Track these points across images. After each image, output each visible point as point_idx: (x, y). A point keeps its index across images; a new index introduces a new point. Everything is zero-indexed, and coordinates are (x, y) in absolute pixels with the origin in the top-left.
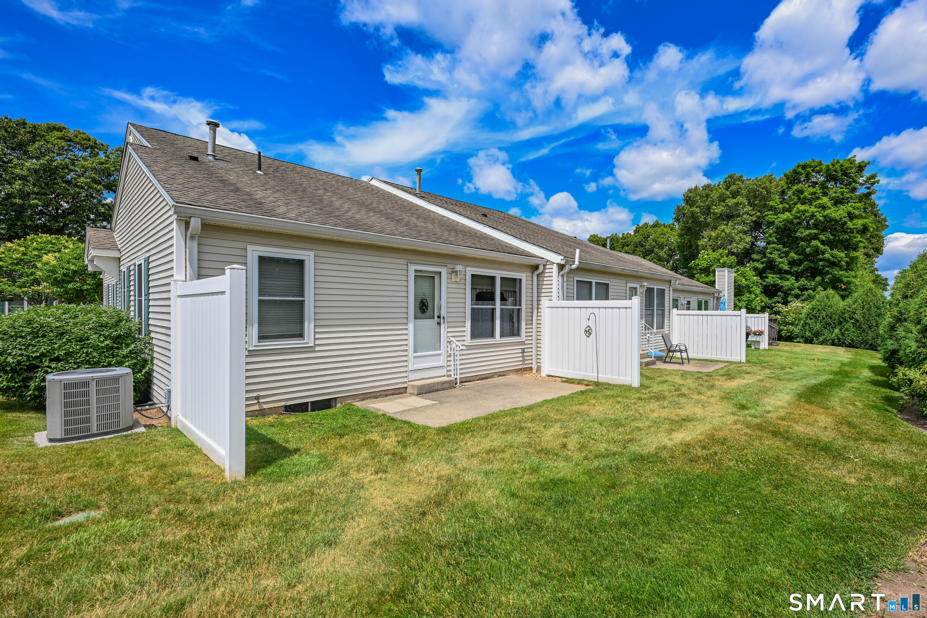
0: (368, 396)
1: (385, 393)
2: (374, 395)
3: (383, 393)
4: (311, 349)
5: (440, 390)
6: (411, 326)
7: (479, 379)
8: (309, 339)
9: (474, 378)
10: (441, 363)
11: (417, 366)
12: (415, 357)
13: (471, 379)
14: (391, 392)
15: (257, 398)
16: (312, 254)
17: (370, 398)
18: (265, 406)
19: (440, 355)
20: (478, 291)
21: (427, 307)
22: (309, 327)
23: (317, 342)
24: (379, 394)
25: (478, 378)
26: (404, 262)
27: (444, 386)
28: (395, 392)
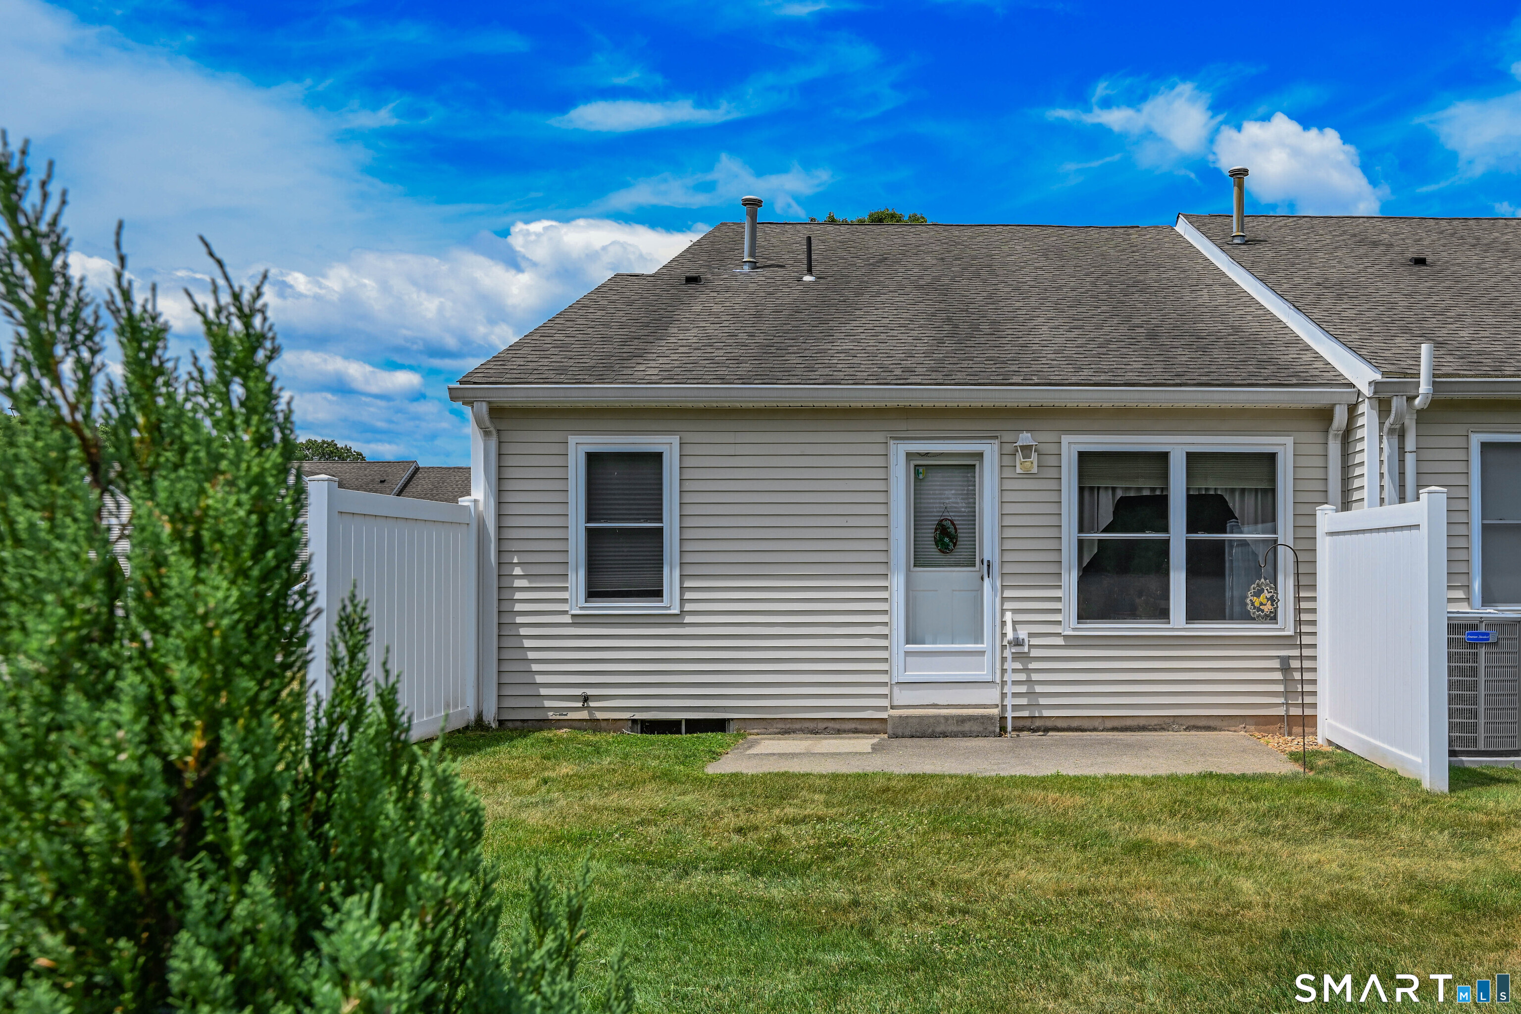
0: (797, 726)
1: (837, 726)
2: (811, 725)
3: (831, 725)
4: (676, 620)
5: (955, 735)
6: (897, 582)
7: (1114, 729)
8: (670, 601)
9: (1096, 724)
10: (984, 674)
11: (912, 675)
12: (907, 653)
13: (1086, 724)
14: (852, 726)
15: (586, 699)
16: (675, 440)
17: (802, 731)
18: (599, 715)
19: (982, 653)
20: (1119, 494)
21: (954, 539)
22: (671, 578)
23: (688, 607)
24: (822, 726)
25: (1109, 724)
26: (879, 437)
27: (967, 727)
28: (859, 727)
